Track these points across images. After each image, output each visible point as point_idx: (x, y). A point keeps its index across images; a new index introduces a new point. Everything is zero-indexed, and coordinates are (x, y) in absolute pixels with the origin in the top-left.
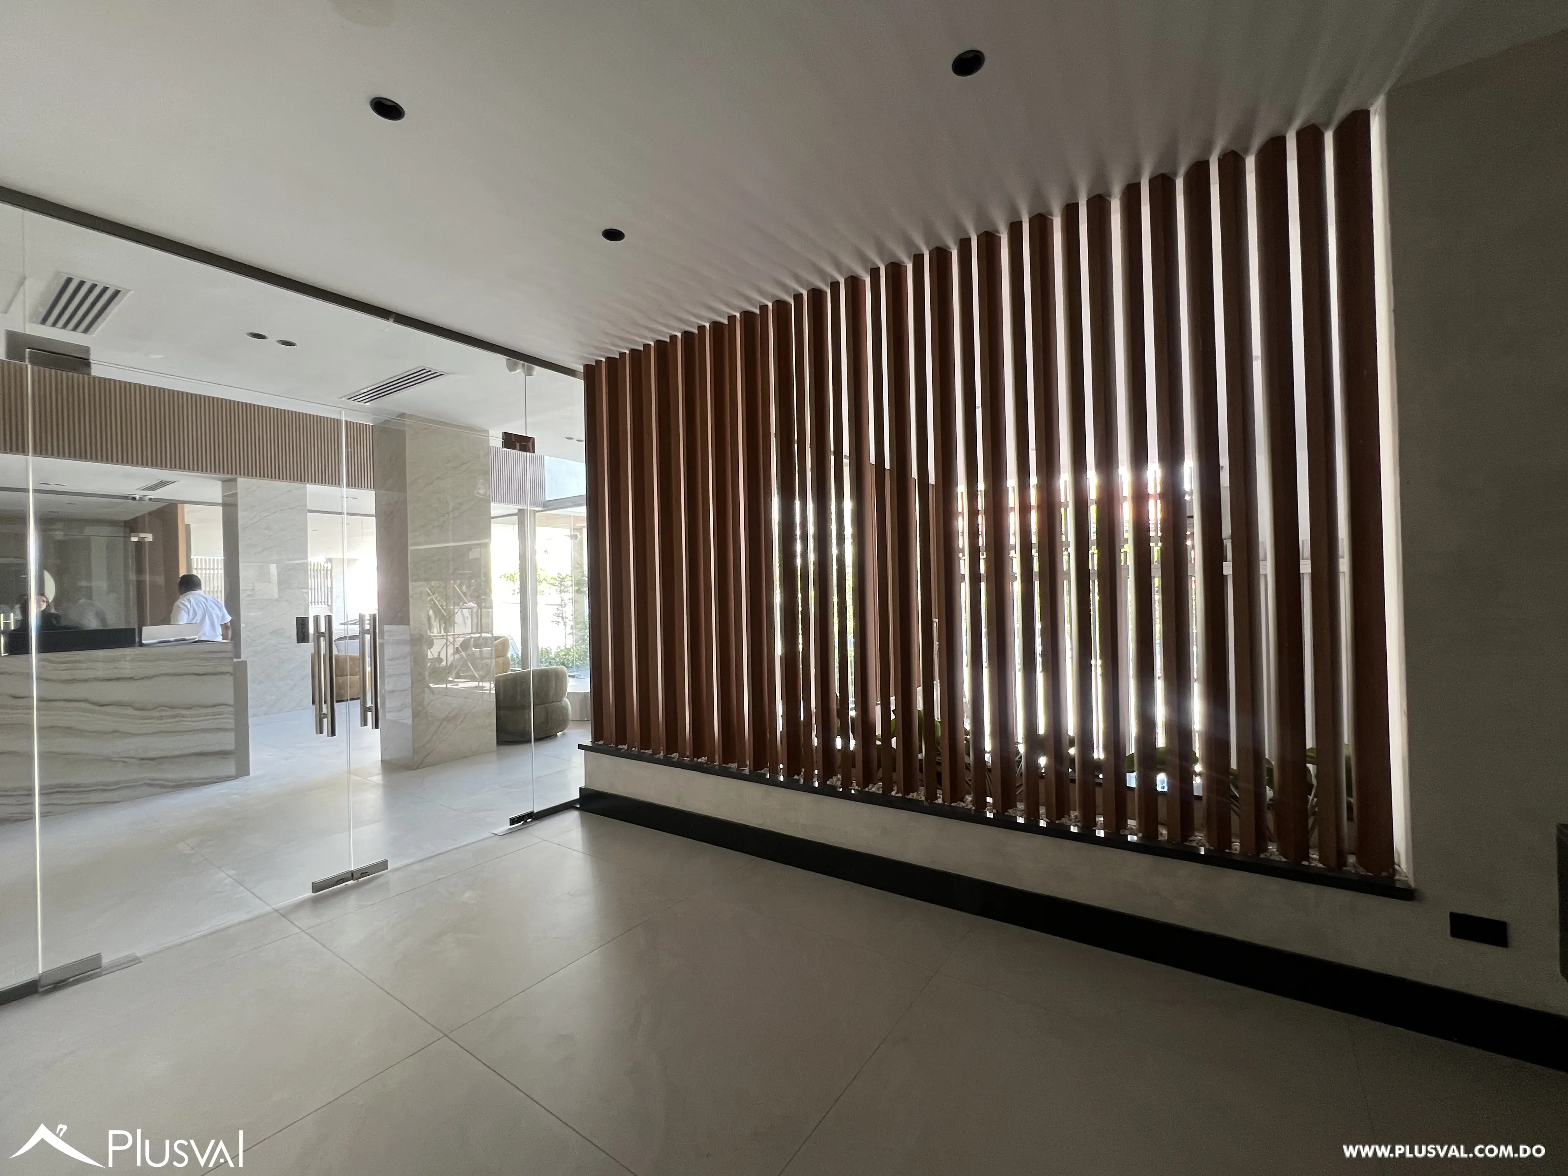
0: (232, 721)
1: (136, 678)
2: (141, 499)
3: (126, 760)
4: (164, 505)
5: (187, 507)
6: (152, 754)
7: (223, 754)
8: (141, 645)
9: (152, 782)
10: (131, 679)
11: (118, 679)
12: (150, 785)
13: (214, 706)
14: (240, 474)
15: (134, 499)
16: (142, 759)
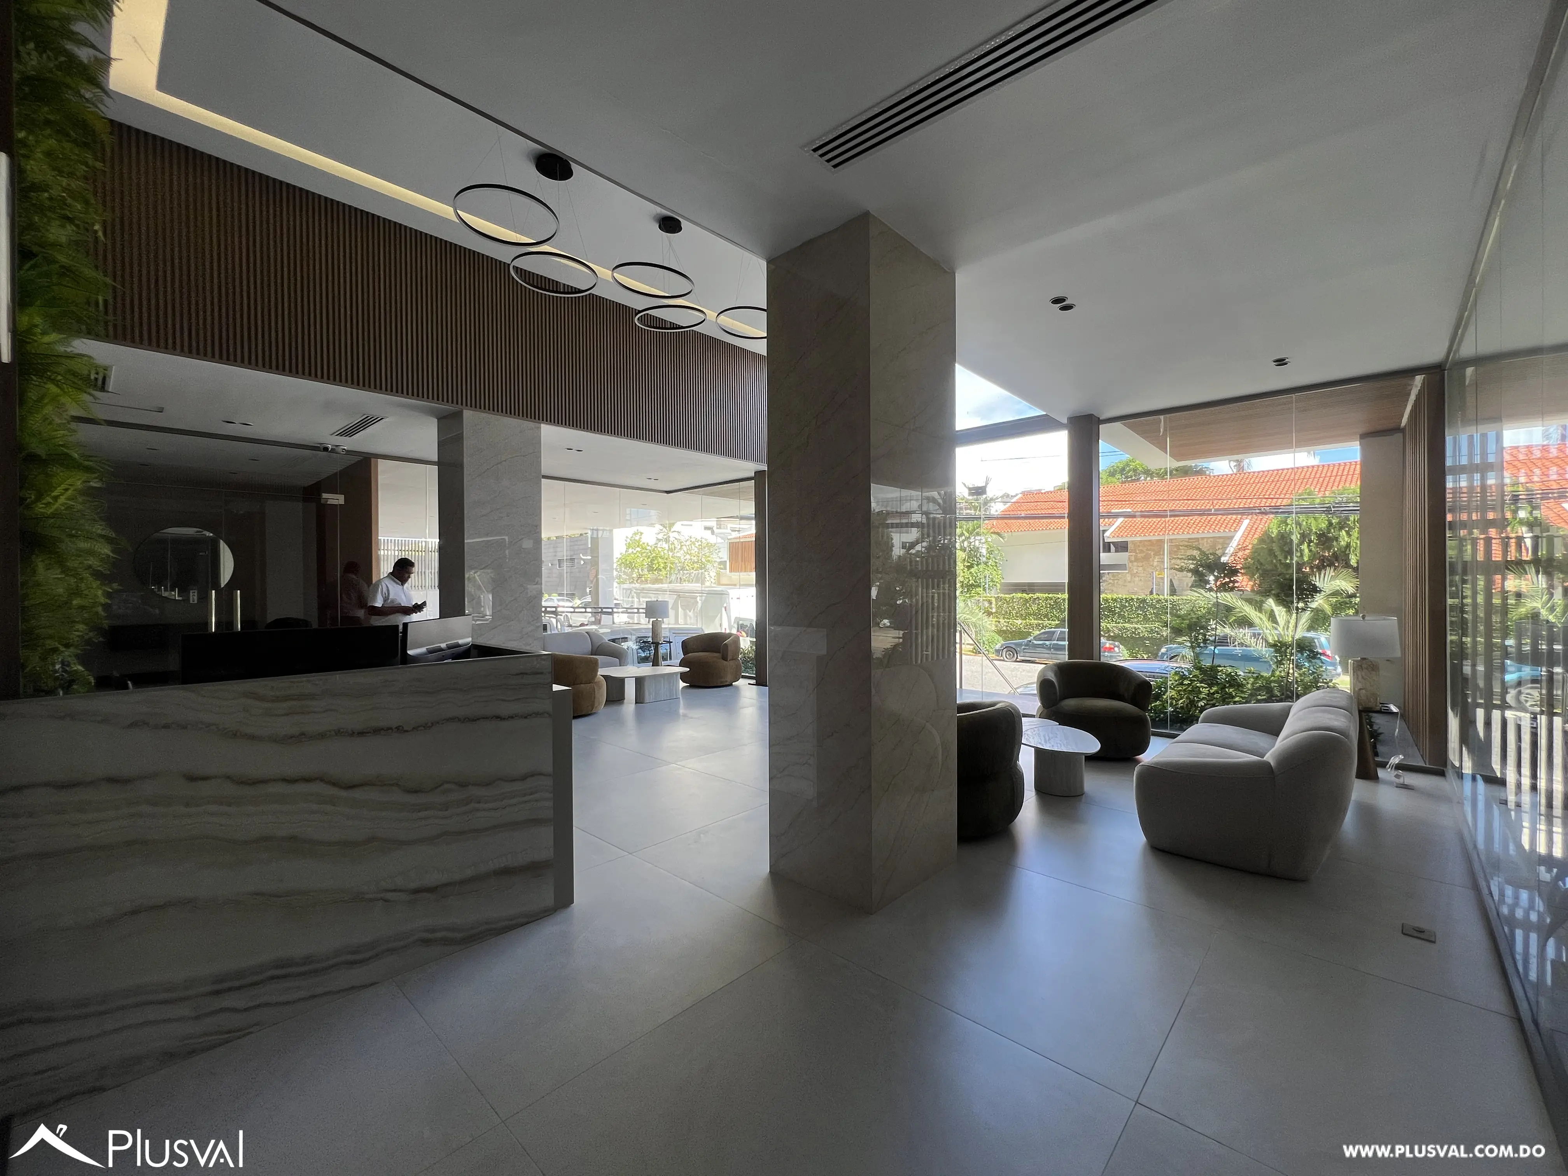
0: (550, 804)
1: (405, 729)
2: (333, 450)
3: (389, 896)
4: (356, 460)
5: (382, 464)
6: (433, 878)
7: (535, 869)
8: (406, 660)
9: (430, 936)
10: (400, 729)
11: (377, 731)
12: (426, 942)
13: (524, 778)
14: (467, 405)
15: (326, 449)
16: (417, 891)
